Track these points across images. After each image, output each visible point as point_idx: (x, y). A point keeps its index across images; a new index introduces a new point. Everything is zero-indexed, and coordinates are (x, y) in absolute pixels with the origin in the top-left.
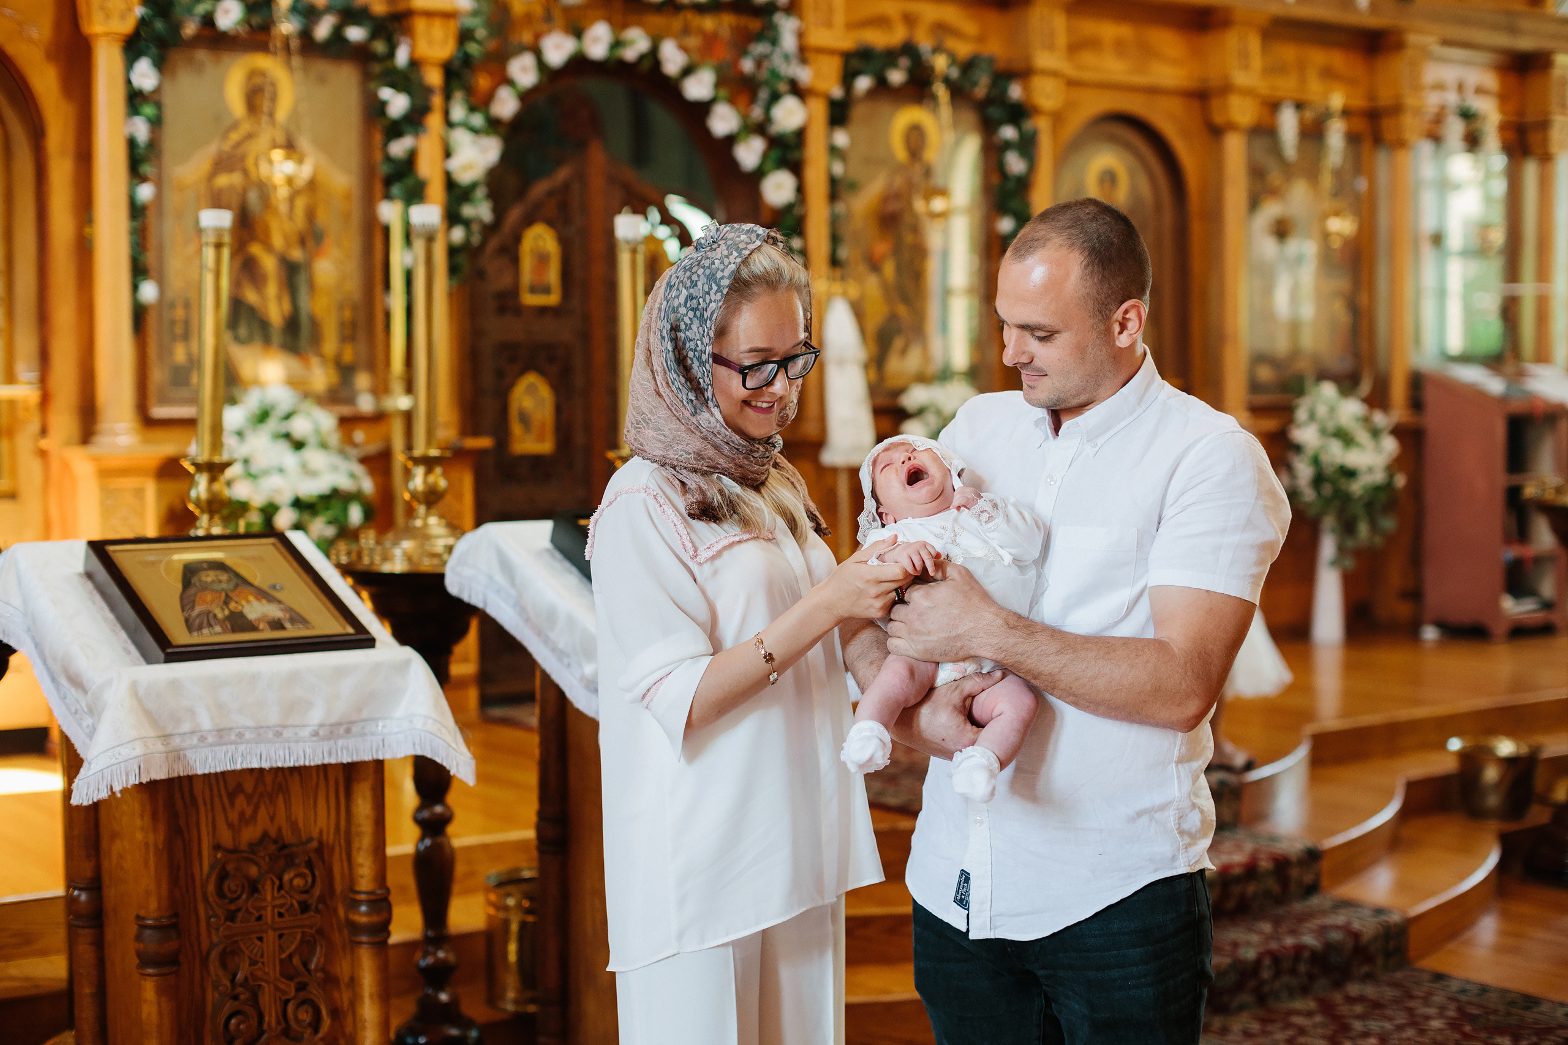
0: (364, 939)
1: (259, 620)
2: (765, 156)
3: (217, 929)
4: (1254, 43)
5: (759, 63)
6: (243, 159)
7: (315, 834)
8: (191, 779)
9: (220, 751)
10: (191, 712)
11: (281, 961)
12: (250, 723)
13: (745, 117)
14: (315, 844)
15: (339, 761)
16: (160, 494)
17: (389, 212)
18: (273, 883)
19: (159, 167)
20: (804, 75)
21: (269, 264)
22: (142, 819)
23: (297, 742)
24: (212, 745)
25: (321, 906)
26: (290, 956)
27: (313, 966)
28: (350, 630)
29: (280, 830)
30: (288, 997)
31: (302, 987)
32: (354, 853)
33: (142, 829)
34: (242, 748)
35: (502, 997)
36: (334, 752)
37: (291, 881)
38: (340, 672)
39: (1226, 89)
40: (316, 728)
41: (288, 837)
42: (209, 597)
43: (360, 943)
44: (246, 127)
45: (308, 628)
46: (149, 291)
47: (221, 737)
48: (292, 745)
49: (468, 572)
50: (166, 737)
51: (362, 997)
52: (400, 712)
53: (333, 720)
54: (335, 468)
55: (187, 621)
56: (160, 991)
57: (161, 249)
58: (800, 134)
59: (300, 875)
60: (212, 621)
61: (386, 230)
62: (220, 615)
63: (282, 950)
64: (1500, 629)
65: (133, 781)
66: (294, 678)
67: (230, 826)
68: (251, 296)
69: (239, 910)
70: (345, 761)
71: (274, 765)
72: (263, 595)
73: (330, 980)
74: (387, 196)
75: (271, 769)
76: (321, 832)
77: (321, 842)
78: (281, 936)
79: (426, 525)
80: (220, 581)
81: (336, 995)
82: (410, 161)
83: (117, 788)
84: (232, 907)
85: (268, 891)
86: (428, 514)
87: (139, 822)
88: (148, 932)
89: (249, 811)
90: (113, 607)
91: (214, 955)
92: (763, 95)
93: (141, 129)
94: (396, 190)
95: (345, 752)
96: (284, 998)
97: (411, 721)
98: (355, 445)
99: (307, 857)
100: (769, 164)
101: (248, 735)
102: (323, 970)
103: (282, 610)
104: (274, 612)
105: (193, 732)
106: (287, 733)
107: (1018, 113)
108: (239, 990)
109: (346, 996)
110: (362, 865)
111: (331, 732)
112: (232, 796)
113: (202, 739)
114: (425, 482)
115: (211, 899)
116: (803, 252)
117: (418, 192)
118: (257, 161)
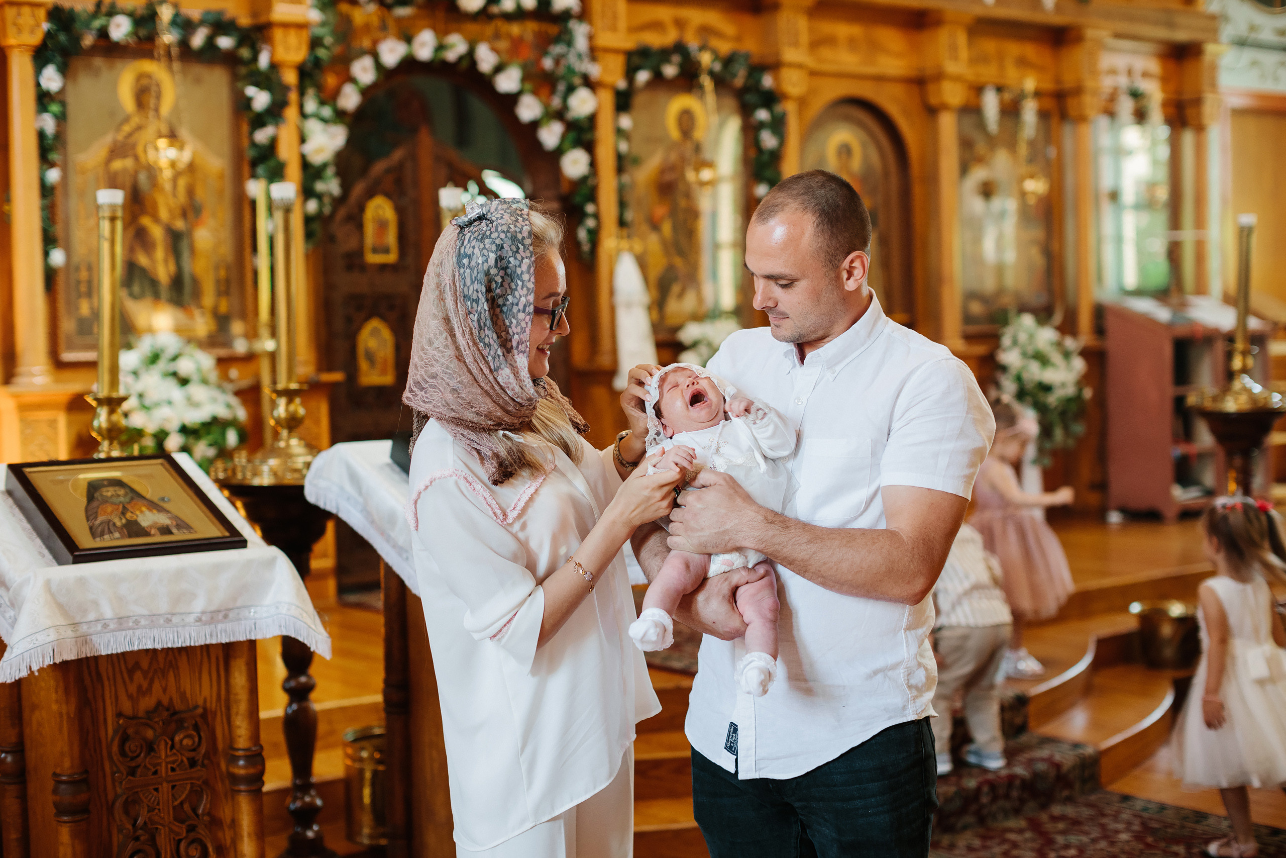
0: (242, 787)
1: (151, 527)
2: (563, 137)
3: (121, 783)
4: (962, 39)
5: (557, 62)
6: (134, 146)
7: (200, 702)
8: (96, 659)
9: (120, 635)
10: (96, 603)
11: (174, 808)
12: (145, 612)
13: (546, 106)
14: (200, 711)
15: (219, 641)
16: (69, 424)
17: (255, 188)
18: (166, 744)
19: (65, 155)
20: (594, 70)
21: (157, 232)
22: (56, 692)
23: (184, 626)
24: (113, 631)
25: (206, 762)
26: (182, 803)
27: (200, 811)
28: (227, 534)
29: (171, 699)
30: (180, 837)
31: (191, 829)
32: (233, 717)
33: (57, 701)
34: (138, 632)
35: (359, 833)
36: (214, 634)
37: (181, 741)
38: (218, 568)
39: (939, 76)
40: (199, 615)
41: (178, 705)
42: (109, 509)
43: (240, 791)
44: (136, 120)
45: (190, 532)
46: (57, 257)
47: (121, 624)
48: (180, 629)
49: (323, 484)
50: (75, 625)
51: (242, 837)
52: (269, 599)
53: (213, 608)
54: (214, 400)
55: (91, 528)
56: (74, 835)
57: (67, 223)
58: (592, 119)
59: (189, 736)
60: (112, 530)
61: (253, 204)
62: (118, 524)
63: (174, 798)
64: (1170, 512)
65: (48, 661)
66: (180, 574)
67: (130, 697)
68: (143, 260)
69: (138, 766)
70: (224, 642)
71: (165, 646)
72: (154, 506)
73: (215, 822)
74: (254, 176)
75: (163, 649)
76: (205, 700)
77: (205, 709)
78: (173, 787)
79: (288, 446)
80: (119, 496)
81: (220, 835)
82: (273, 144)
83: (35, 668)
84: (133, 764)
85: (163, 751)
86: (289, 437)
87: (54, 696)
88: (63, 786)
89: (145, 685)
90: (29, 519)
91: (118, 804)
92: (561, 87)
93: (49, 124)
94: (260, 170)
95: (223, 634)
96: (177, 838)
97: (277, 608)
98: (231, 381)
99: (194, 722)
100: (567, 144)
101: (143, 622)
102: (209, 814)
103: (170, 518)
104: (163, 519)
105: (97, 621)
106: (175, 620)
107: (770, 99)
108: (140, 832)
109: (228, 835)
110: (239, 727)
111: (212, 618)
112: (131, 672)
113: (105, 626)
114: (287, 410)
115: (115, 758)
116: (596, 216)
117: (278, 172)
118: (146, 149)
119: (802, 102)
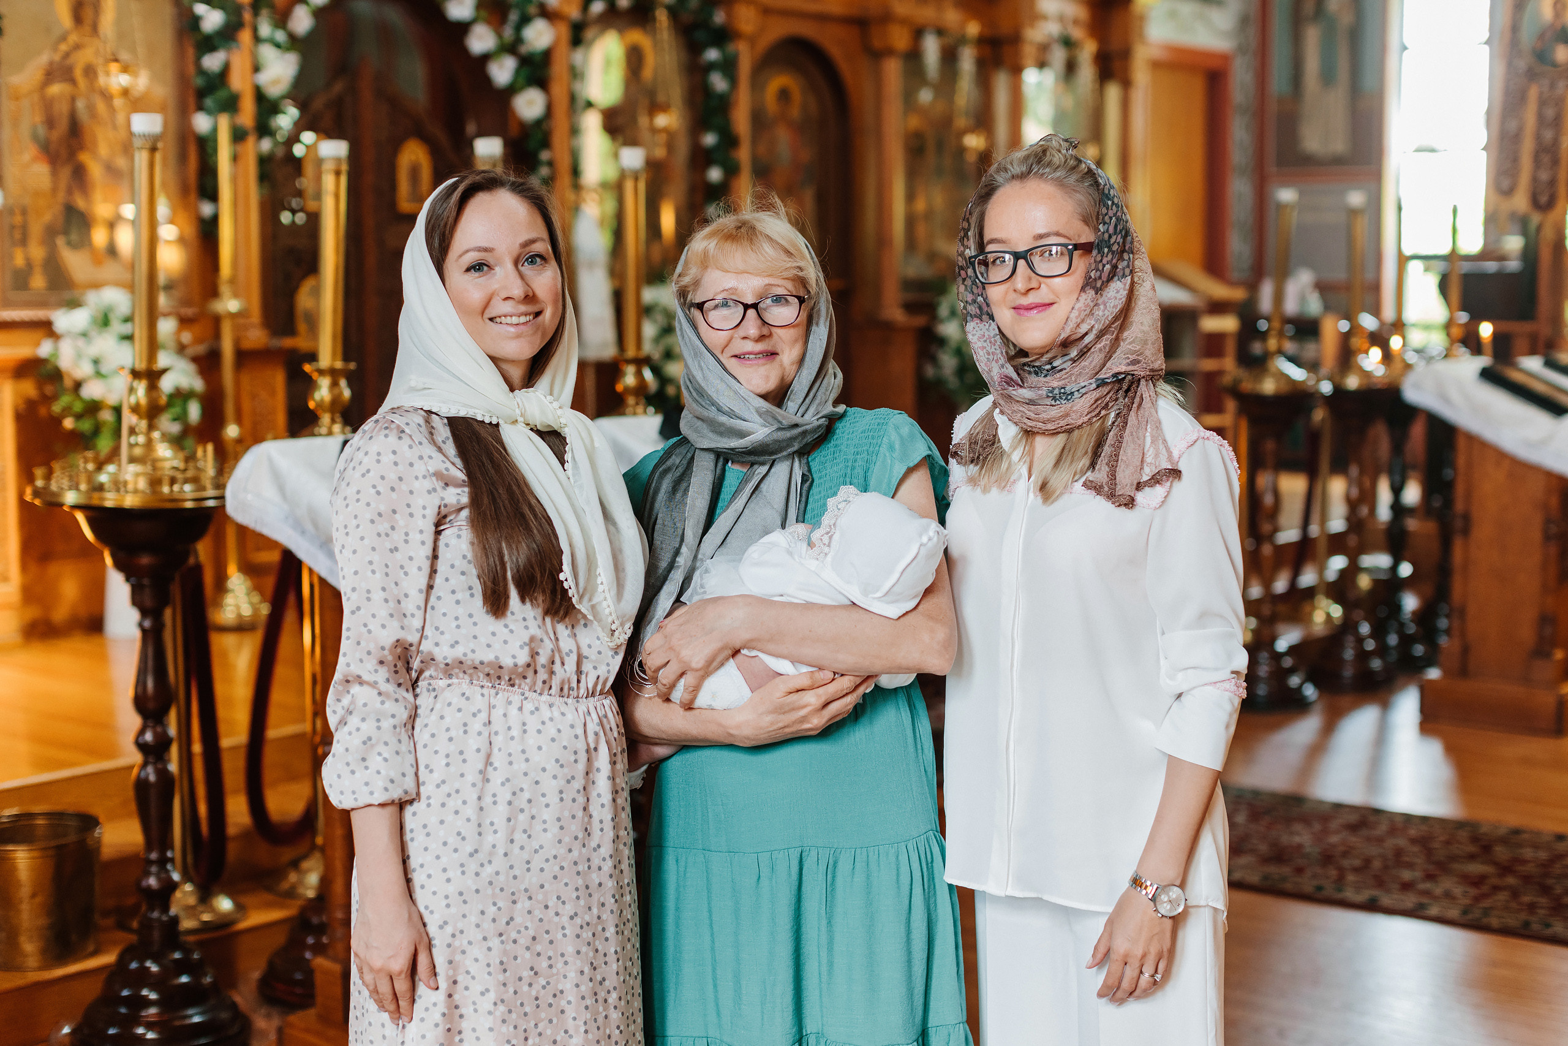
2: (517, 72)
6: (70, 68)
13: (499, 35)
17: (201, 120)
21: (96, 171)
39: (886, 18)
44: (74, 39)
58: (548, 54)
68: (80, 202)
74: (200, 108)
82: (224, 73)
92: (513, 17)
94: (209, 102)
100: (521, 81)
107: (722, 36)
116: (550, 164)
117: (231, 105)
118: (90, 72)
119: (752, 40)
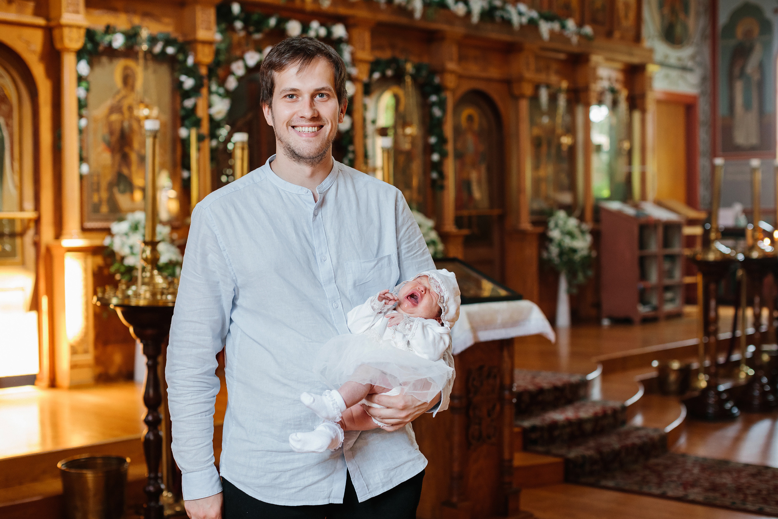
6: (121, 107)
17: (183, 131)
20: (354, 71)
21: (133, 156)
39: (521, 79)
44: (123, 93)
46: (85, 168)
58: (352, 98)
64: (637, 319)
68: (125, 171)
74: (183, 125)
82: (194, 109)
93: (82, 93)
94: (187, 122)
107: (439, 89)
116: (354, 152)
117: (197, 123)
118: (130, 109)
119: (453, 91)
